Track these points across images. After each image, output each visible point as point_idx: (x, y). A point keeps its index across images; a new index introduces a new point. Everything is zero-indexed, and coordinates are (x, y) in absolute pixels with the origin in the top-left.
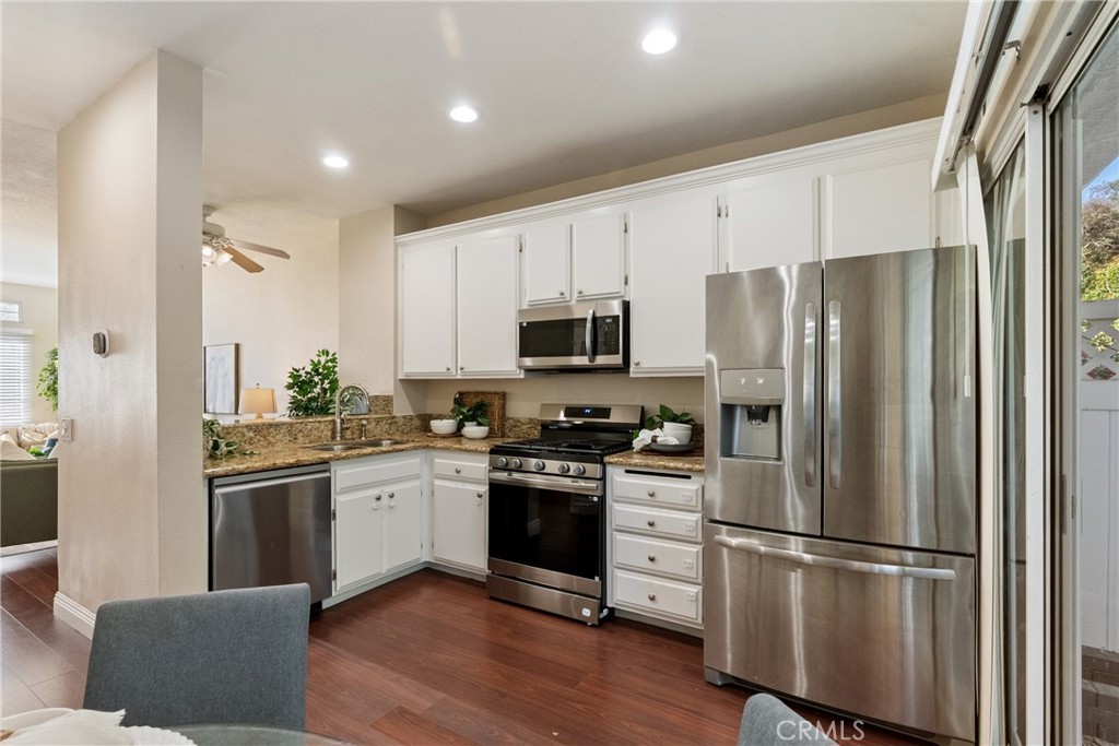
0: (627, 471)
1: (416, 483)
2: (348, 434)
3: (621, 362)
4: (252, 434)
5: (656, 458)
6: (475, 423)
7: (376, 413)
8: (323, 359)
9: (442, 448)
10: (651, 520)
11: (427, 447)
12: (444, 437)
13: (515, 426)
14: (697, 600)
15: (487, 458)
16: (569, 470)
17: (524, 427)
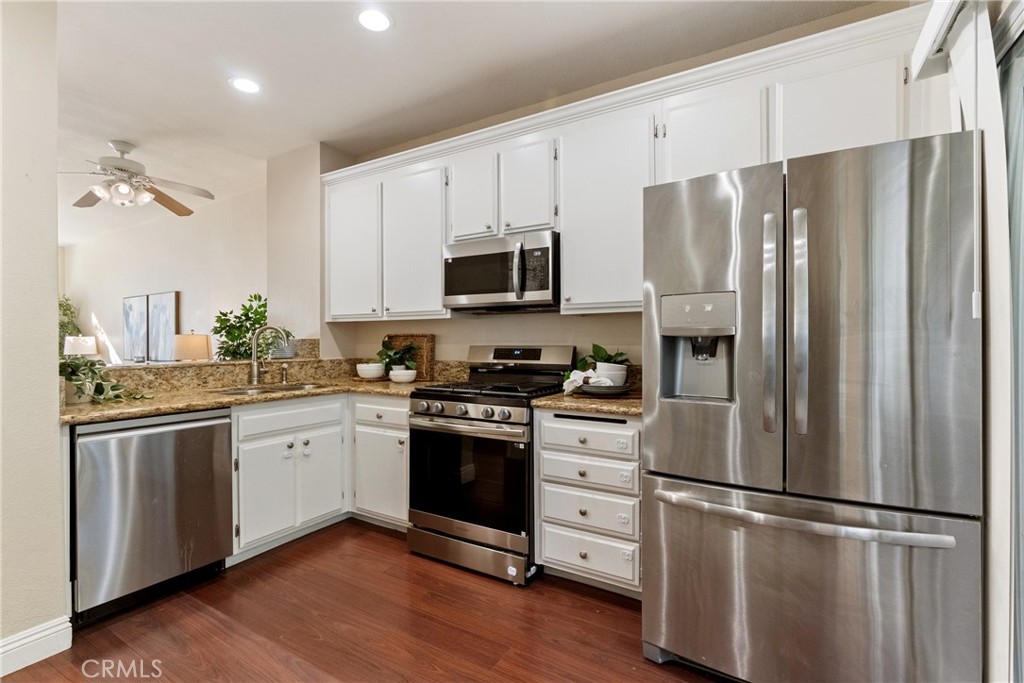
0: (557, 416)
1: (337, 429)
2: (268, 378)
3: (550, 298)
4: (151, 377)
5: (588, 401)
6: (403, 366)
7: (303, 356)
8: (255, 304)
9: (363, 393)
10: (582, 470)
11: (348, 391)
12: (370, 381)
13: (444, 370)
14: (633, 559)
15: (408, 402)
16: (493, 414)
17: (454, 370)
